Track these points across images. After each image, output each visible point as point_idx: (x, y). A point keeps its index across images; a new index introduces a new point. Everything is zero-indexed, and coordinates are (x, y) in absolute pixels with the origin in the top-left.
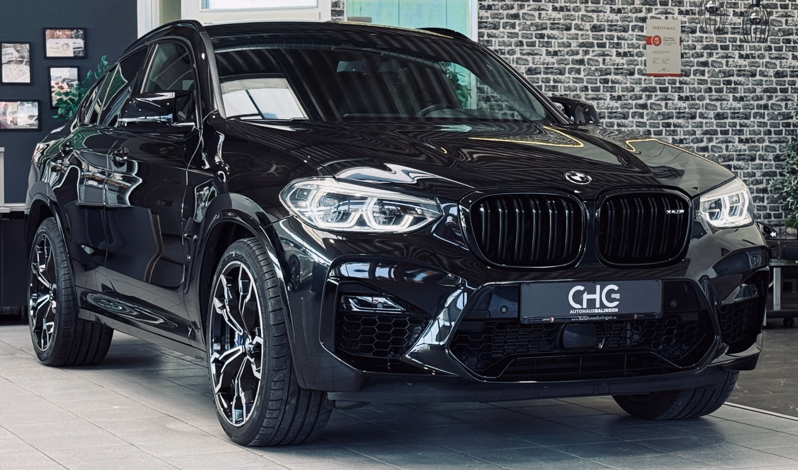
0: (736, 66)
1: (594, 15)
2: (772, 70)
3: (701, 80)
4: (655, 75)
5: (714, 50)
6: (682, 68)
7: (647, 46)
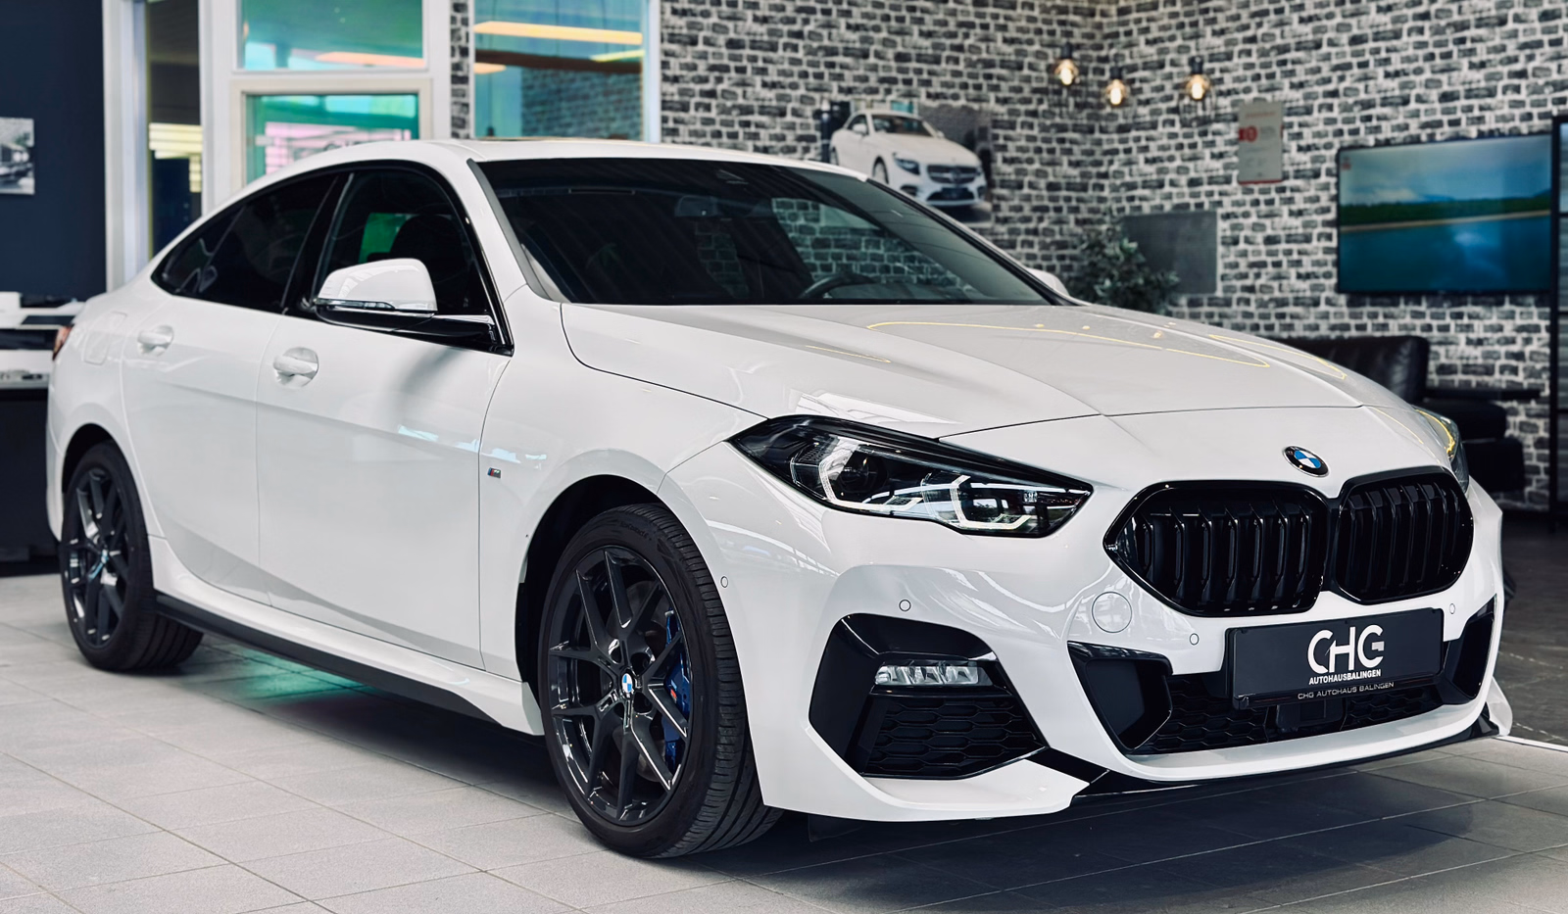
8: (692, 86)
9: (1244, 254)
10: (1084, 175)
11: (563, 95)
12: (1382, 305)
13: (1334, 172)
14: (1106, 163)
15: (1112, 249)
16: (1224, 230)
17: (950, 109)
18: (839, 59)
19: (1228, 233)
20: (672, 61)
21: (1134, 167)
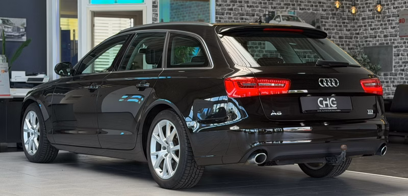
2: (337, 36)
8: (225, 7)
9: (401, 59)
10: (351, 34)
11: (184, 6)
14: (358, 30)
16: (395, 51)
17: (307, 13)
19: (396, 52)
21: (367, 31)
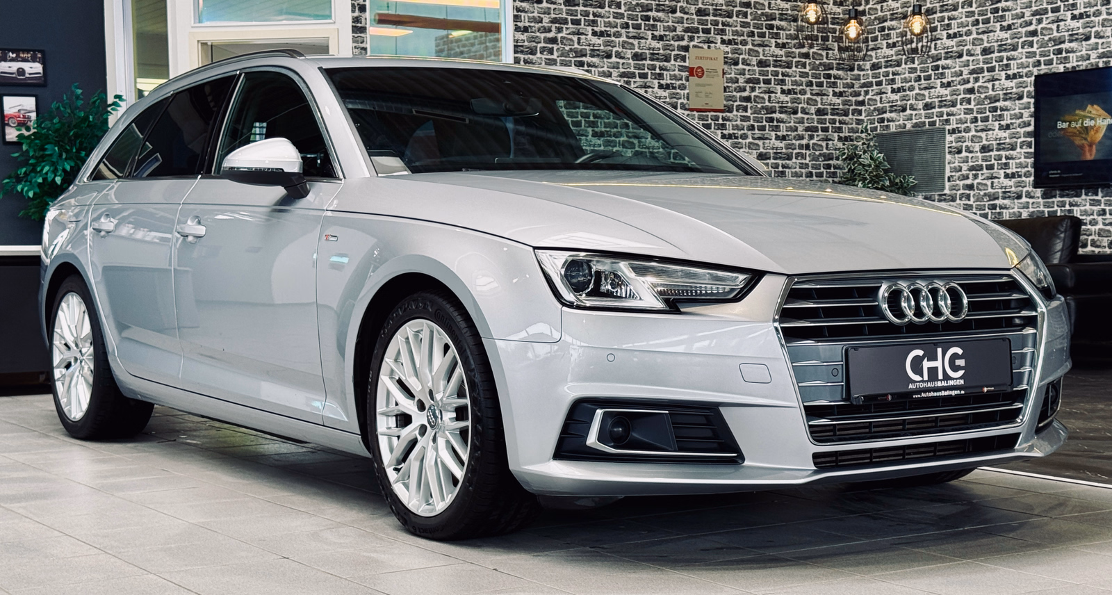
0: (778, 102)
1: (636, 42)
2: (813, 107)
3: (744, 116)
4: (698, 110)
5: (757, 84)
6: (725, 102)
7: (690, 77)
8: (538, 34)
9: (966, 160)
10: (845, 103)
12: (1068, 196)
13: (1033, 94)
14: (862, 93)
15: (866, 160)
16: (952, 142)
18: (653, 14)
19: (954, 144)
20: (523, 14)
21: (884, 96)
